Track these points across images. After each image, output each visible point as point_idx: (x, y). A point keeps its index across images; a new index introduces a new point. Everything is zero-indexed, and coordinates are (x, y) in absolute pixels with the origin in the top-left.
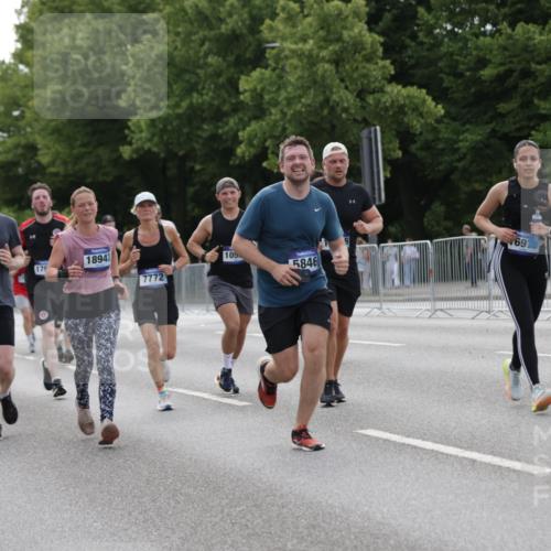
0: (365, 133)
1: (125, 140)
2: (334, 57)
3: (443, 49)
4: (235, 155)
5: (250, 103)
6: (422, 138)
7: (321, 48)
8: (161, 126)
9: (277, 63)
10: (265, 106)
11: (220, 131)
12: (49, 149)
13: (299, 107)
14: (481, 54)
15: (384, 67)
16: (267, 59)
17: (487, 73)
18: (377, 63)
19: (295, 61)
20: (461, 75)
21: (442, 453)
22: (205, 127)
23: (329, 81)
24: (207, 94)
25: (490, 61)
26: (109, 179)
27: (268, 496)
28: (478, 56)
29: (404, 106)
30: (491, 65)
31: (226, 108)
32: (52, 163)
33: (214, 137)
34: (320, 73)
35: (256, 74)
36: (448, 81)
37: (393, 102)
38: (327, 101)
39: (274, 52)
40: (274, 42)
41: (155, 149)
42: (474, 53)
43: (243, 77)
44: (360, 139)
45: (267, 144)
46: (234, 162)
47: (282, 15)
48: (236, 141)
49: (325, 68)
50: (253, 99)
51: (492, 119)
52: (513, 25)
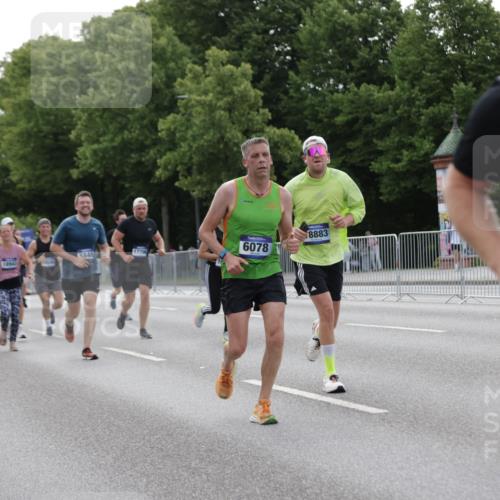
1: (73, 165)
2: (228, 106)
3: (308, 102)
4: (154, 176)
5: (166, 139)
7: (218, 99)
8: (101, 155)
9: (186, 109)
10: (177, 141)
11: (143, 159)
12: (18, 170)
13: (202, 142)
14: (335, 106)
15: (264, 114)
16: (179, 107)
17: (340, 119)
18: (258, 111)
19: (199, 109)
20: (321, 121)
21: (306, 398)
22: (133, 155)
23: (224, 124)
24: (134, 132)
25: (341, 111)
26: (61, 192)
27: (177, 428)
28: (332, 107)
29: (278, 142)
30: (342, 114)
31: (148, 142)
32: (20, 181)
33: (140, 163)
34: (217, 117)
35: (171, 117)
36: (311, 125)
38: (222, 138)
39: (184, 101)
40: (184, 94)
41: (98, 173)
42: (330, 105)
43: (161, 120)
45: (179, 169)
46: (154, 181)
47: (190, 75)
48: (155, 166)
49: (221, 114)
50: (168, 135)
51: (343, 153)
52: (358, 85)
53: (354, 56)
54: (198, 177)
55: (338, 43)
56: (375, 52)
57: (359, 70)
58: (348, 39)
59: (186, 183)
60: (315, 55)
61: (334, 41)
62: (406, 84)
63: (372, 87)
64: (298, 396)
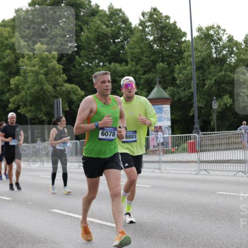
0: (55, 101)
2: (45, 73)
3: (85, 71)
4: (8, 107)
5: (14, 89)
6: (77, 103)
7: (40, 69)
9: (24, 74)
10: (20, 90)
11: (3, 98)
13: (32, 90)
15: (63, 77)
16: (21, 73)
18: (60, 75)
19: (31, 74)
23: (43, 81)
29: (69, 92)
31: (5, 90)
33: (1, 100)
34: (40, 78)
35: (17, 78)
36: (86, 83)
37: (66, 90)
38: (42, 88)
40: (23, 66)
43: (12, 79)
44: (54, 103)
45: (20, 103)
46: (8, 110)
47: (27, 57)
48: (9, 102)
49: (42, 77)
50: (15, 87)
52: (110, 63)
53: (108, 49)
54: (30, 108)
55: (100, 42)
56: (118, 47)
57: (110, 56)
58: (105, 40)
59: (23, 110)
60: (89, 48)
61: (98, 42)
62: (134, 63)
63: (117, 64)
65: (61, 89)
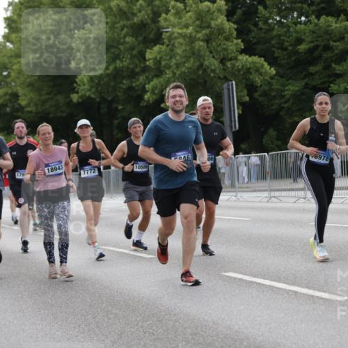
0: (225, 86)
1: (73, 90)
2: (206, 37)
3: (275, 33)
4: (144, 100)
5: (153, 67)
6: (262, 89)
7: (197, 32)
8: (97, 81)
9: (170, 41)
10: (162, 69)
11: (134, 85)
12: (26, 96)
13: (183, 69)
14: (299, 36)
15: (237, 44)
16: (163, 39)
17: (302, 47)
18: (232, 41)
19: (181, 40)
20: (286, 49)
21: (276, 288)
22: (125, 82)
23: (202, 53)
24: (126, 61)
25: (304, 40)
26: (64, 115)
27: (167, 315)
28: (297, 37)
29: (250, 68)
30: (304, 43)
31: (138, 70)
32: (29, 105)
33: (130, 88)
34: (196, 47)
35: (156, 48)
36: (277, 53)
37: (243, 66)
38: (201, 65)
39: (168, 34)
40: (168, 28)
41: (93, 96)
42: (294, 35)
43: (148, 50)
44: (222, 89)
46: (143, 104)
47: (173, 11)
48: (144, 91)
49: (200, 44)
50: (155, 64)
51: (306, 76)
52: (318, 17)
57: (319, 4)
63: (330, 19)
64: (270, 286)
65: (234, 66)
